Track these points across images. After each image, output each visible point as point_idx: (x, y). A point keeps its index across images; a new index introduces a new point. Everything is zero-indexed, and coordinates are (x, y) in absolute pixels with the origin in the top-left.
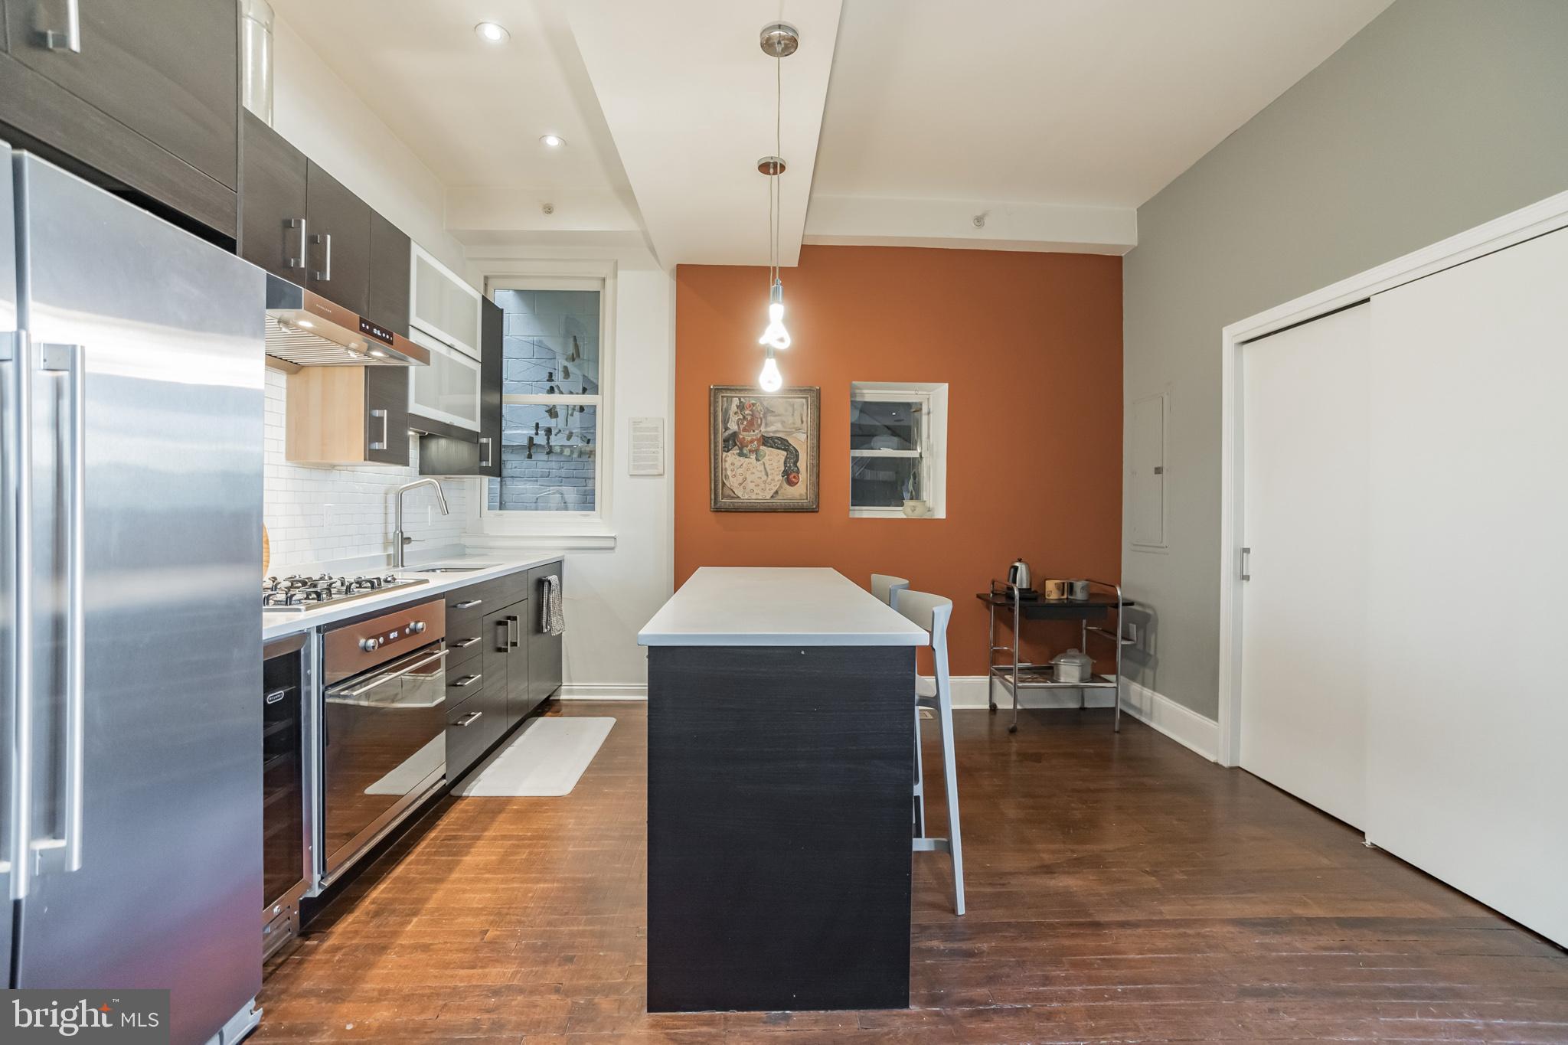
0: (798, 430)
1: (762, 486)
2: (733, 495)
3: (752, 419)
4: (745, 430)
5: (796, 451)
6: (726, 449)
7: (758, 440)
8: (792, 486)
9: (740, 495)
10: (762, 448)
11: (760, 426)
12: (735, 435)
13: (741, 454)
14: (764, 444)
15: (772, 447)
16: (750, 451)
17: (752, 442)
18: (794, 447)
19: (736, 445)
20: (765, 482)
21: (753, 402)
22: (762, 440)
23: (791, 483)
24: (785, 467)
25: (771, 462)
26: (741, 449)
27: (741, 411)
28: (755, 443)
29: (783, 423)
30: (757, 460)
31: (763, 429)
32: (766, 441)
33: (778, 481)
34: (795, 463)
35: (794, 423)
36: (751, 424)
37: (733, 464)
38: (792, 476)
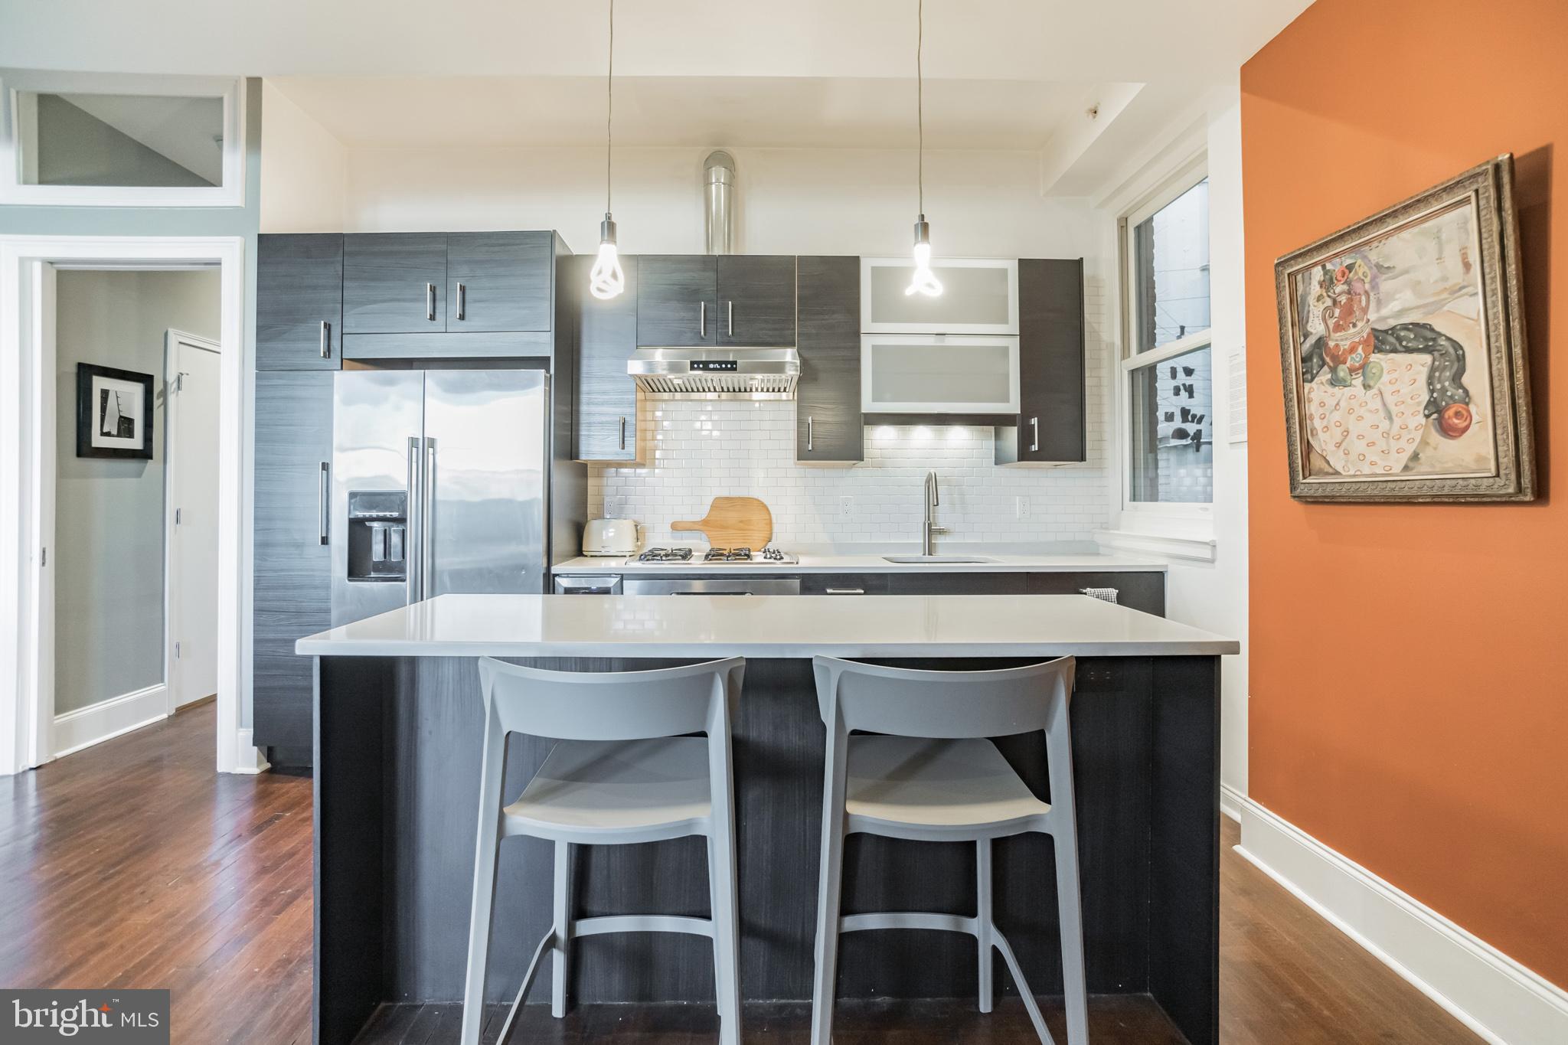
0: (1457, 290)
1: (1382, 444)
2: (1327, 469)
3: (1350, 300)
4: (1338, 328)
5: (1457, 346)
6: (1309, 376)
7: (1366, 342)
8: (1453, 437)
9: (1340, 469)
10: (1375, 357)
11: (1365, 311)
12: (1321, 343)
13: (1335, 382)
14: (1378, 349)
15: (1394, 351)
16: (1352, 371)
17: (1352, 350)
18: (1448, 339)
19: (1324, 363)
20: (1386, 435)
21: (1349, 261)
22: (1373, 341)
23: (1447, 430)
24: (1432, 391)
25: (1395, 388)
26: (1333, 370)
27: (1327, 291)
28: (1360, 350)
29: (1416, 286)
30: (1367, 387)
31: (1372, 316)
32: (1383, 340)
33: (1416, 429)
34: (1457, 378)
35: (1445, 279)
36: (1348, 311)
37: (1322, 404)
38: (1450, 413)
